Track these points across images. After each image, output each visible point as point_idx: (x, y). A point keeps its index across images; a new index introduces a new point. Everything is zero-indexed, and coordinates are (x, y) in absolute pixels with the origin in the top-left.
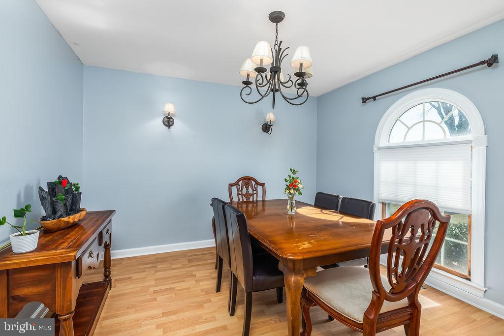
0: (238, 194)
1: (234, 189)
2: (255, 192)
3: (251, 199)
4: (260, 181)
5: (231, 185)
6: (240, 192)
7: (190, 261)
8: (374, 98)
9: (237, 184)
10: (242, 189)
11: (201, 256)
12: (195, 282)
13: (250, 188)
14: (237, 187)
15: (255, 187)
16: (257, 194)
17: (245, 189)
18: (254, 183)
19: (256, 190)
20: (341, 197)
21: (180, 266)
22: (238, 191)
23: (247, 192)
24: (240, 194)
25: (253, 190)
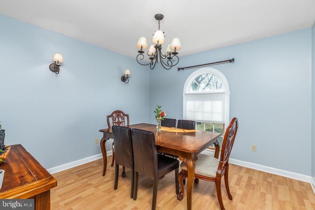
0: (113, 123)
1: (111, 119)
2: (123, 120)
3: (121, 125)
4: (126, 113)
5: (109, 117)
6: (114, 121)
7: (79, 175)
8: (183, 69)
9: (112, 116)
10: (115, 119)
11: (85, 170)
12: (94, 188)
13: (120, 118)
14: (112, 118)
15: (123, 117)
16: (124, 121)
17: (117, 119)
18: (122, 115)
19: (124, 119)
20: (177, 120)
21: (73, 181)
22: (113, 120)
23: (119, 120)
24: (114, 123)
25: (122, 119)
